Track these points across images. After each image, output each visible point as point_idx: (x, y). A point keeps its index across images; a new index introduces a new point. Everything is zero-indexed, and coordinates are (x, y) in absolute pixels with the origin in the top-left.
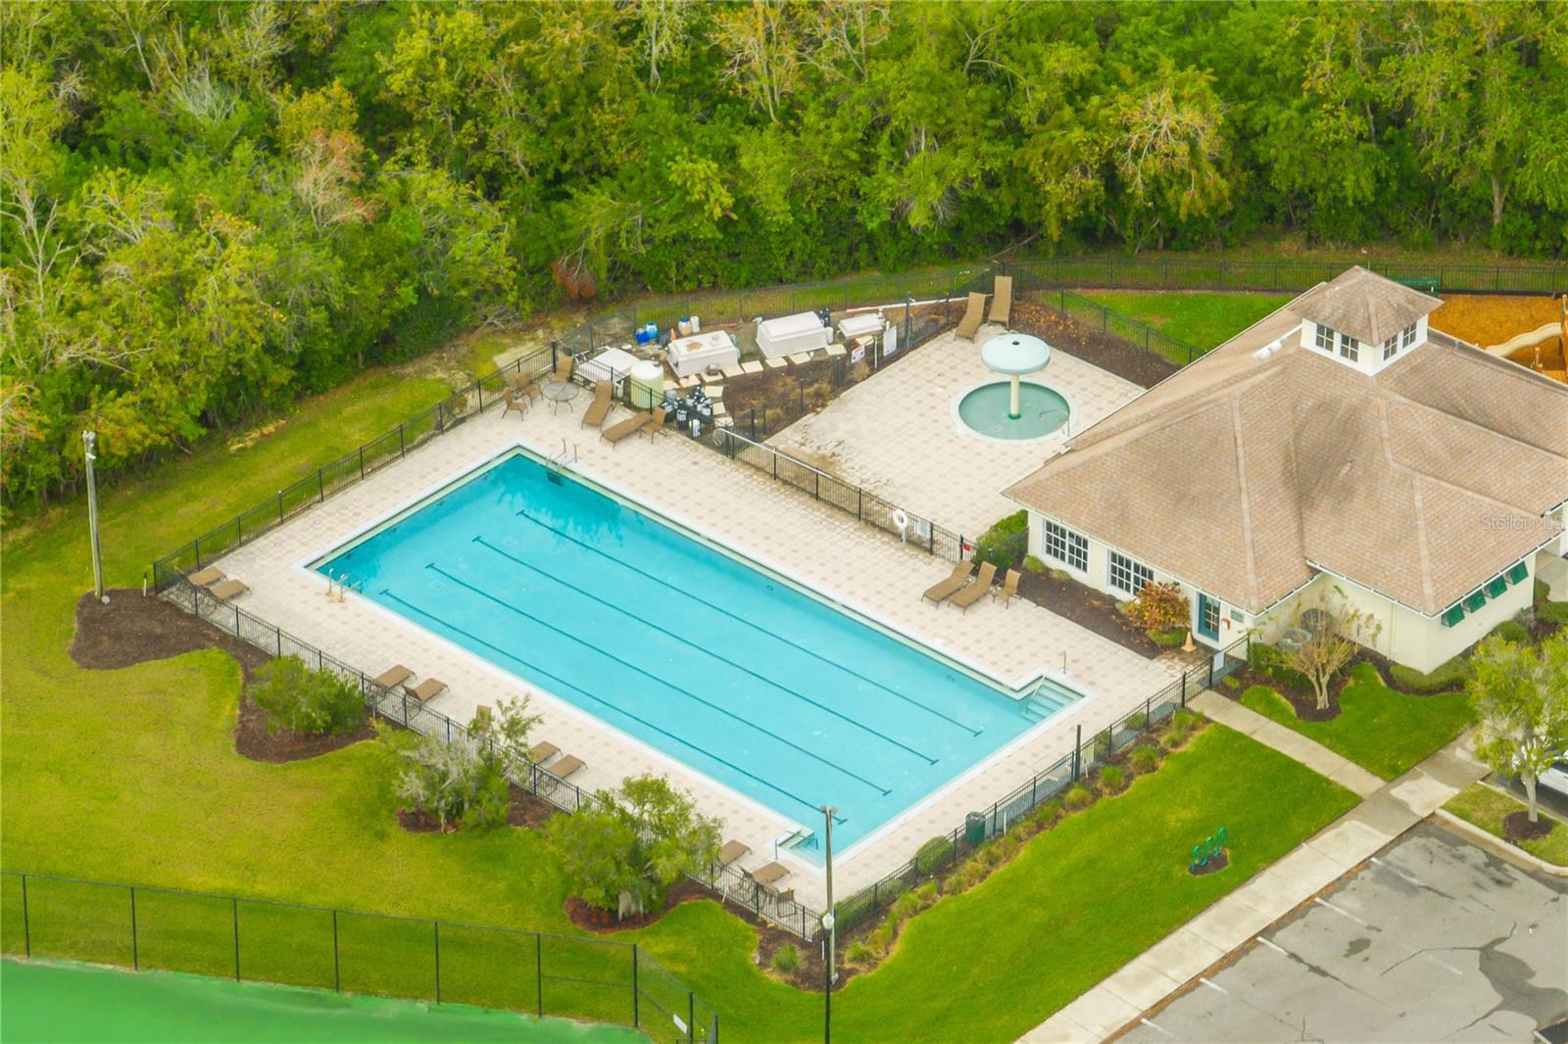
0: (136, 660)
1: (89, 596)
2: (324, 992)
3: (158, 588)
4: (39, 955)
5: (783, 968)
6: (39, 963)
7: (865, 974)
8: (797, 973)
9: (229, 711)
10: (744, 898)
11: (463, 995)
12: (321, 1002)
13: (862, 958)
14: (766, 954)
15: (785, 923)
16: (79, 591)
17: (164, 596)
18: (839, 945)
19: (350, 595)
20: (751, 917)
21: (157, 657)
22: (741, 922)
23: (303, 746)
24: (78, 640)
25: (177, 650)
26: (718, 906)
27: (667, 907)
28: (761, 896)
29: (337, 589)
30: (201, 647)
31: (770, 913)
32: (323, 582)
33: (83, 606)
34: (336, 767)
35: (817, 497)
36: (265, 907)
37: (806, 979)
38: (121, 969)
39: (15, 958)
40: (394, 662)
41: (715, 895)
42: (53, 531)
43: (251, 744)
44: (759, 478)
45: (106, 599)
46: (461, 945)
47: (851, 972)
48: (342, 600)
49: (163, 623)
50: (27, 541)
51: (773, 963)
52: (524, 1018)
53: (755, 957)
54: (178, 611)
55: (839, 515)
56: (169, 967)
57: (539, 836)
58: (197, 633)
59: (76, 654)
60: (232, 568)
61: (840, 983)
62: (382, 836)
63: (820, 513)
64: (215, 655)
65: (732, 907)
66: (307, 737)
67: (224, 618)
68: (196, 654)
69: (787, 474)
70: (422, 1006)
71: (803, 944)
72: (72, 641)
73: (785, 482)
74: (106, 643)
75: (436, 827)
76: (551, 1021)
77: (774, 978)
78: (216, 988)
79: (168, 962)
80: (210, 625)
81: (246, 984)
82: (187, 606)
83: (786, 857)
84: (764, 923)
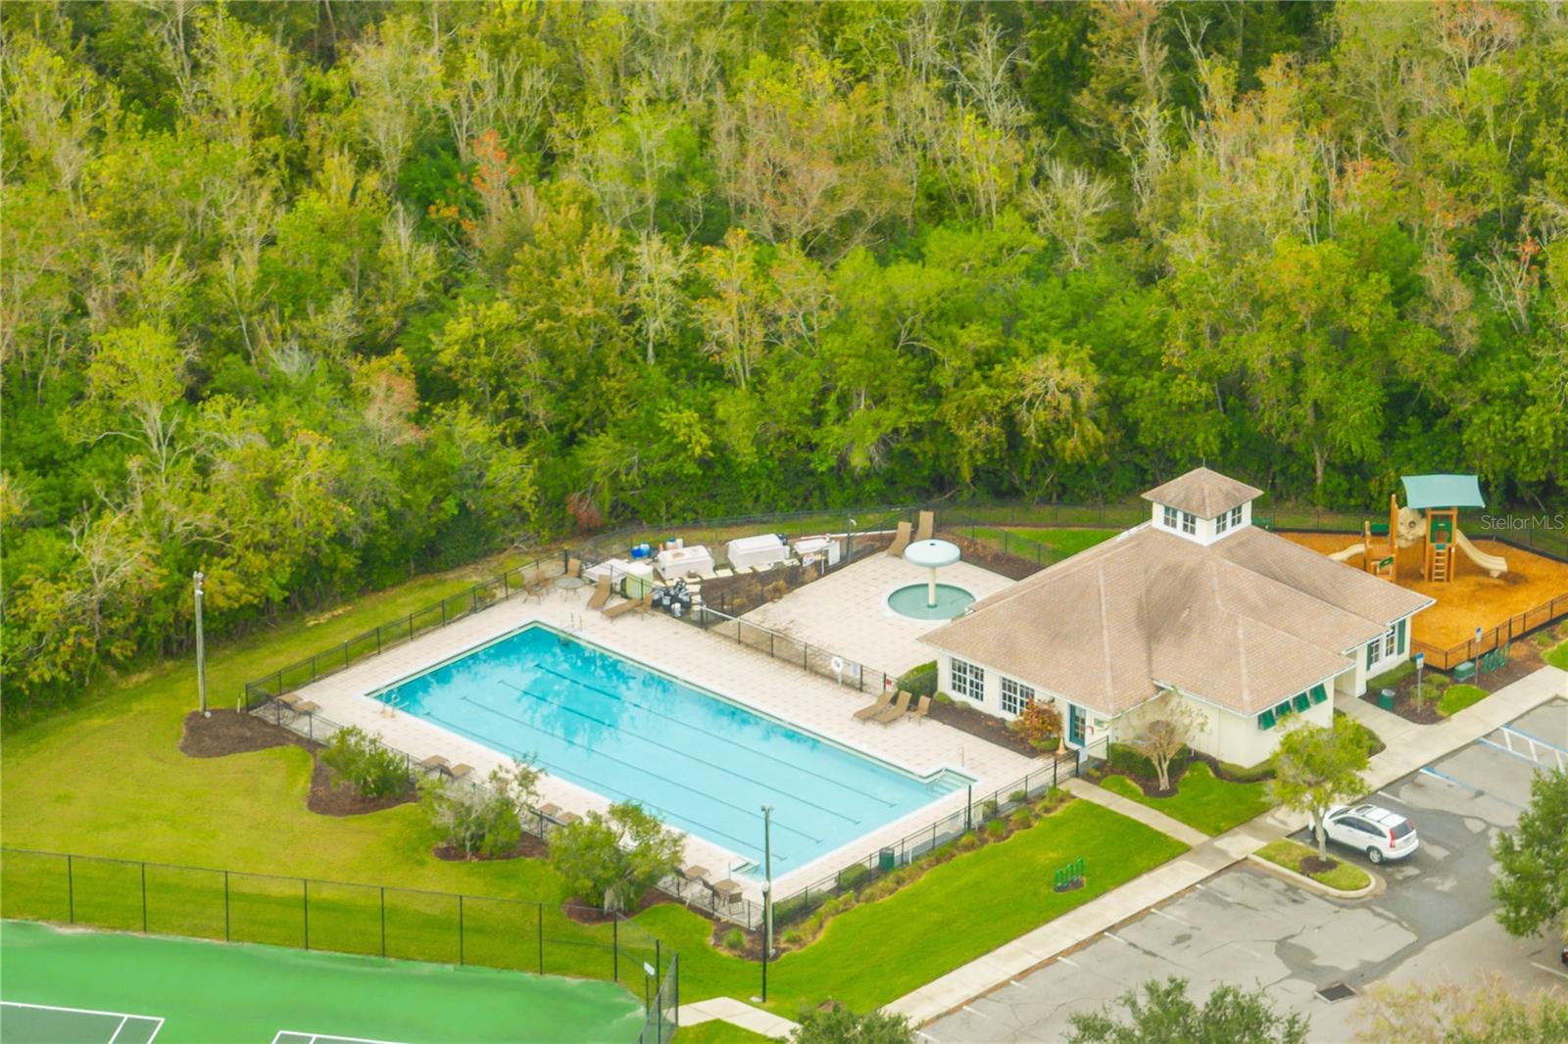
0: (230, 752)
1: (195, 714)
2: (373, 958)
3: (249, 707)
4: (153, 932)
5: (732, 946)
6: (153, 937)
7: (795, 950)
8: (742, 951)
9: (303, 784)
10: (704, 903)
11: (480, 961)
12: (372, 964)
13: (794, 941)
14: (718, 937)
15: (735, 919)
16: (186, 710)
17: (253, 713)
18: (775, 932)
19: (398, 713)
20: (709, 916)
21: (247, 750)
22: (701, 918)
23: (360, 806)
24: (186, 739)
25: (263, 746)
26: (683, 908)
27: (642, 907)
28: (716, 900)
29: (389, 709)
30: (282, 744)
31: (724, 913)
32: (379, 705)
33: (190, 719)
34: (386, 820)
35: (772, 655)
36: (329, 907)
37: (750, 954)
38: (216, 942)
39: (136, 934)
40: (433, 754)
41: (681, 901)
42: (168, 675)
43: (318, 804)
44: (726, 643)
45: (208, 714)
46: (481, 931)
47: (784, 950)
48: (393, 716)
49: (251, 729)
50: (147, 682)
51: (724, 944)
52: (529, 976)
53: (710, 941)
54: (263, 722)
55: (788, 666)
56: (254, 942)
57: (544, 864)
58: (280, 736)
59: (184, 749)
60: (306, 695)
61: (776, 957)
62: (421, 863)
63: (775, 665)
64: (293, 750)
65: (693, 908)
66: (363, 800)
67: (301, 726)
68: (278, 749)
69: (749, 641)
70: (450, 967)
71: (748, 932)
72: (181, 741)
73: (747, 646)
74: (208, 741)
75: (462, 857)
76: (549, 978)
77: (725, 953)
78: (289, 954)
79: (253, 938)
80: (289, 732)
81: (314, 952)
82: (272, 719)
83: (736, 877)
84: (719, 919)
